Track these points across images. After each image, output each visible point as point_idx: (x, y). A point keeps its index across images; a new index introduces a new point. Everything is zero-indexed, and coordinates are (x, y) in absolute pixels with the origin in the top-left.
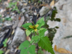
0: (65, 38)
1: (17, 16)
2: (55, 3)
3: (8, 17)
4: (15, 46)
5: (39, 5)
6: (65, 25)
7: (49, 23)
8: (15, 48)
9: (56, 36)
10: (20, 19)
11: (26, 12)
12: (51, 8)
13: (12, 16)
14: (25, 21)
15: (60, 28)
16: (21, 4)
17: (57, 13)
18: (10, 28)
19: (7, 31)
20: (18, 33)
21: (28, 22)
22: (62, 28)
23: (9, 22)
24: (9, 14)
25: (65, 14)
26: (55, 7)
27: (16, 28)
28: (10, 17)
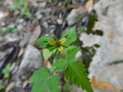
0: (110, 64)
1: (28, 26)
2: (94, 3)
3: (12, 26)
4: (24, 77)
5: (66, 6)
6: (111, 42)
7: (84, 37)
8: (23, 81)
9: (96, 60)
10: (32, 31)
11: (44, 19)
12: (87, 12)
13: (18, 24)
14: (41, 34)
15: (102, 46)
16: (35, 5)
17: (97, 20)
18: (16, 45)
19: (10, 50)
20: (29, 54)
21: (47, 35)
22: (106, 47)
23: (14, 35)
24: (14, 22)
25: (112, 23)
26: (94, 11)
27: (25, 46)
28: (16, 27)
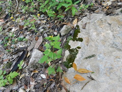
0: (86, 58)
1: (33, 36)
2: (78, 21)
3: (22, 37)
4: (31, 69)
5: (60, 23)
6: (87, 45)
7: (71, 43)
9: (78, 56)
11: (44, 32)
12: (73, 27)
13: (26, 35)
14: (43, 42)
16: (39, 22)
17: (80, 32)
18: (25, 50)
19: (21, 53)
20: (35, 55)
21: (47, 43)
22: (84, 48)
25: (88, 33)
26: (78, 26)
28: (25, 37)
